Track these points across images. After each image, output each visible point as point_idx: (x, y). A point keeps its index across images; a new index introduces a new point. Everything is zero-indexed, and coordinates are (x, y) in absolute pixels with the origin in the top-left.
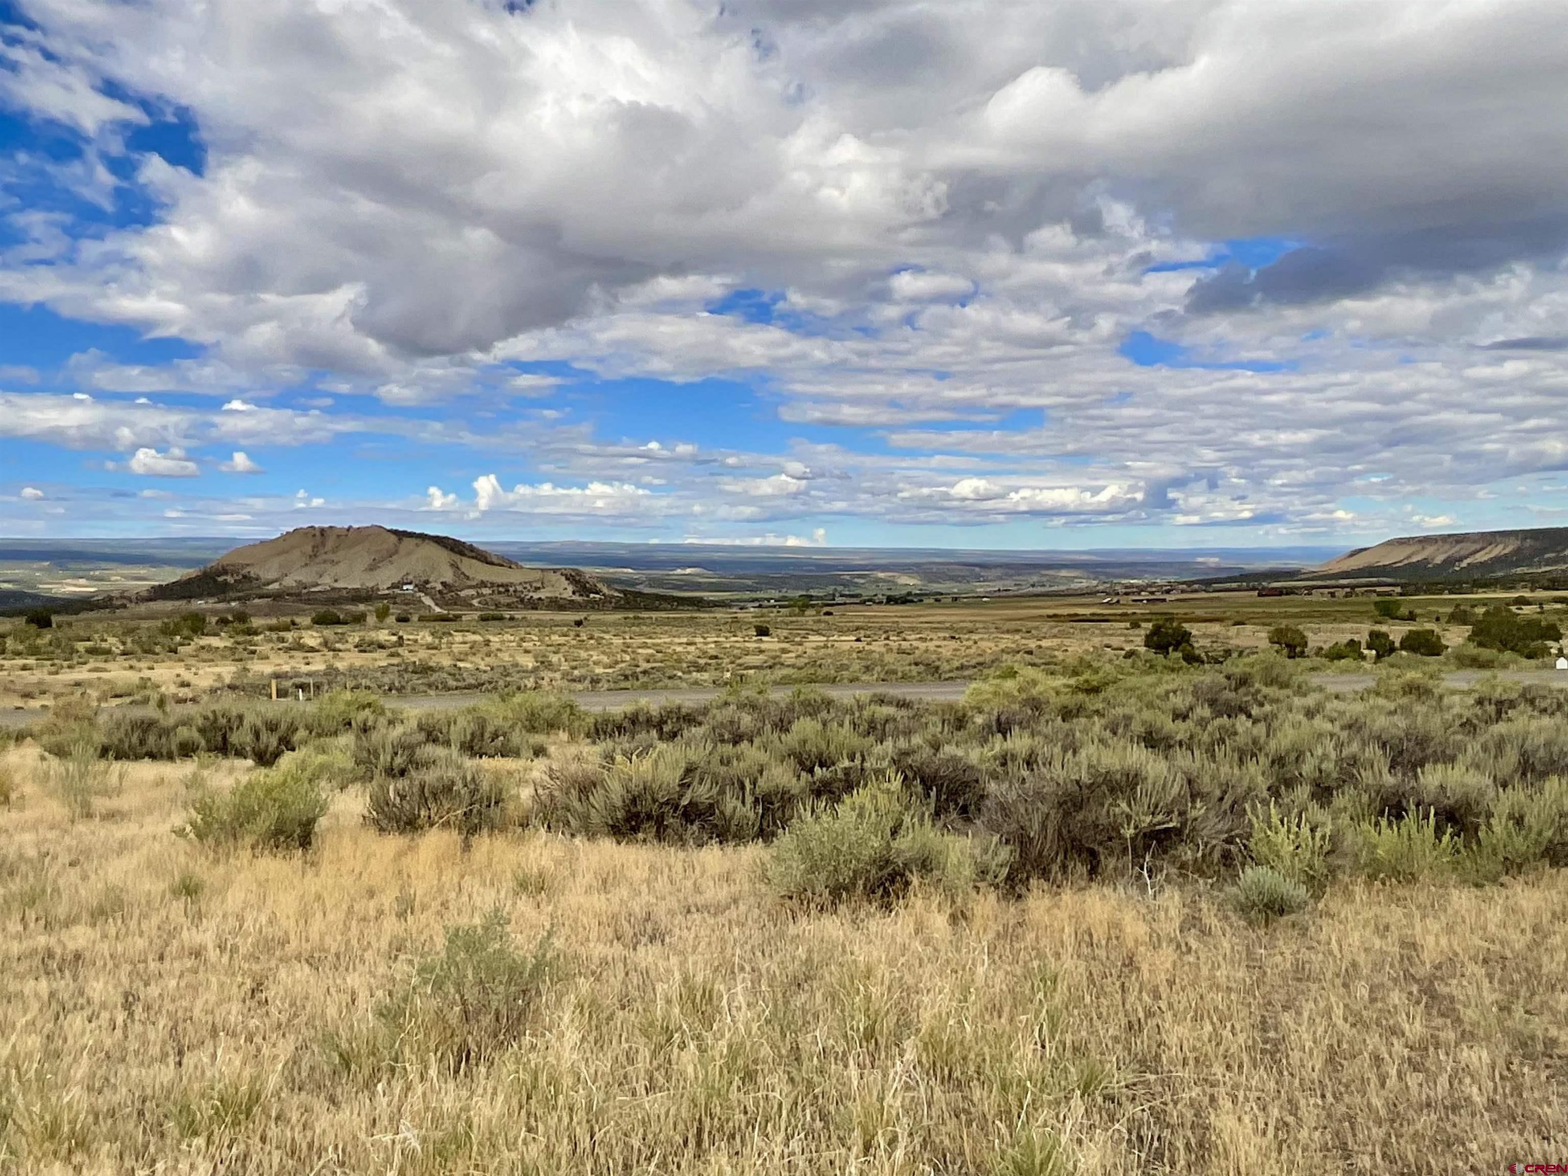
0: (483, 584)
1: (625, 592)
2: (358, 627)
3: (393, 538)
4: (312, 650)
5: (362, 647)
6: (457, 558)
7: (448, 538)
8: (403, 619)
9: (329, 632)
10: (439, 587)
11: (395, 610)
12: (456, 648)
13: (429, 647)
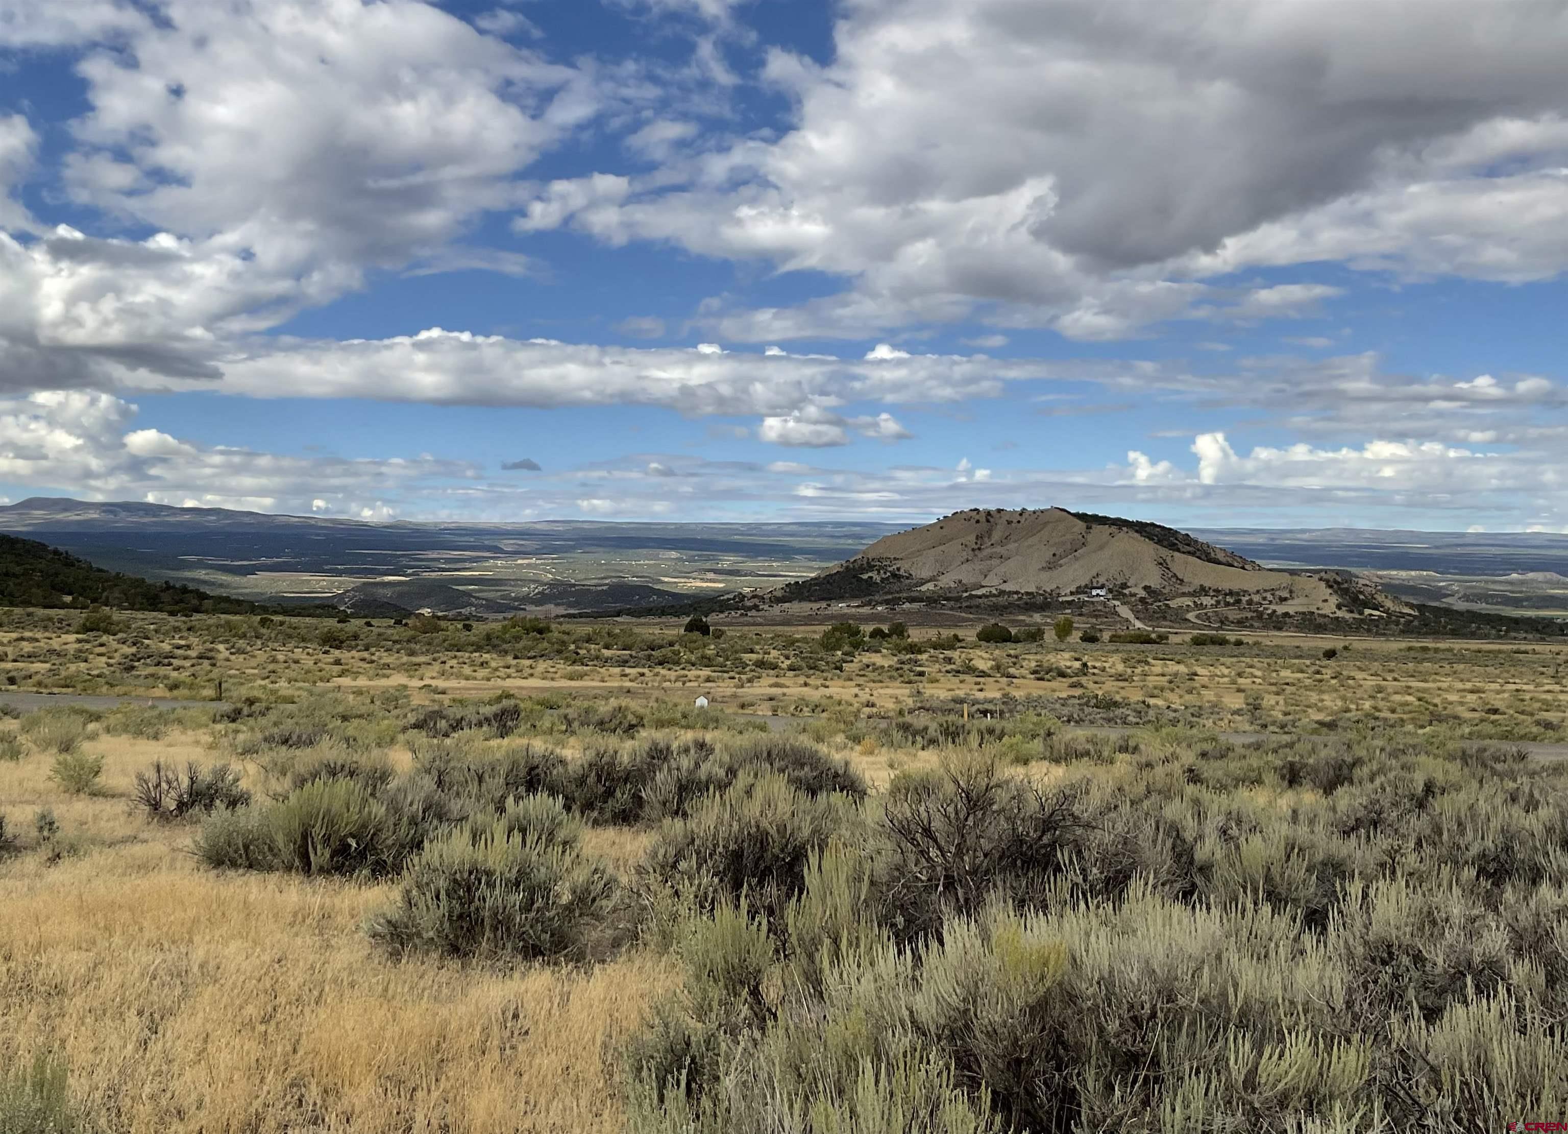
0: (1203, 591)
1: (1421, 608)
2: (1033, 647)
3: (1081, 525)
4: (983, 674)
5: (1040, 673)
6: (1165, 552)
7: (1153, 525)
8: (1090, 639)
9: (1000, 652)
10: (1143, 594)
11: (1081, 624)
12: (1152, 681)
13: (1120, 677)
